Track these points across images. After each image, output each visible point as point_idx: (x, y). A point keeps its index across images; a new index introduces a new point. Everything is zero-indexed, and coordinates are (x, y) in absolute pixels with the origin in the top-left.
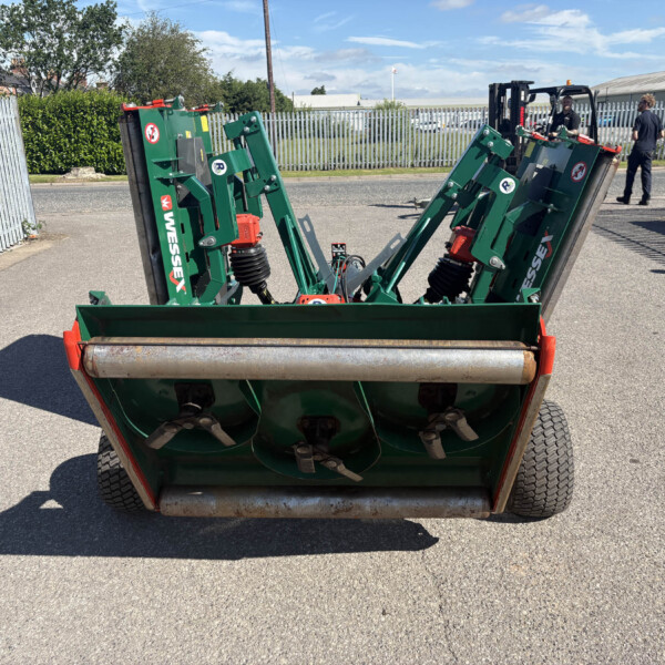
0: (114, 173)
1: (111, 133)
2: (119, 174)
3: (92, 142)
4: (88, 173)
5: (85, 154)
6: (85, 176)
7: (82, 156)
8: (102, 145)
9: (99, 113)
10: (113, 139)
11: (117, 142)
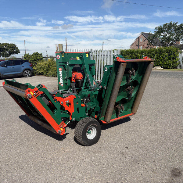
0: (168, 68)
1: (169, 57)
2: (170, 68)
3: (163, 60)
4: (159, 68)
5: (161, 63)
6: (157, 69)
7: (160, 63)
8: (166, 61)
9: (166, 53)
10: (169, 59)
11: (170, 60)
